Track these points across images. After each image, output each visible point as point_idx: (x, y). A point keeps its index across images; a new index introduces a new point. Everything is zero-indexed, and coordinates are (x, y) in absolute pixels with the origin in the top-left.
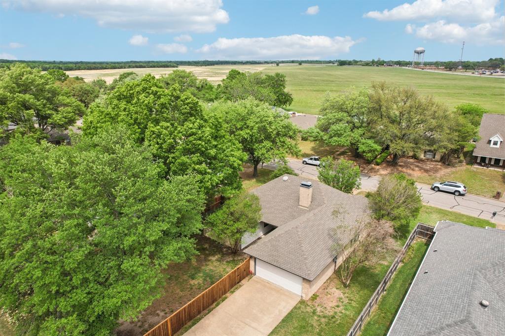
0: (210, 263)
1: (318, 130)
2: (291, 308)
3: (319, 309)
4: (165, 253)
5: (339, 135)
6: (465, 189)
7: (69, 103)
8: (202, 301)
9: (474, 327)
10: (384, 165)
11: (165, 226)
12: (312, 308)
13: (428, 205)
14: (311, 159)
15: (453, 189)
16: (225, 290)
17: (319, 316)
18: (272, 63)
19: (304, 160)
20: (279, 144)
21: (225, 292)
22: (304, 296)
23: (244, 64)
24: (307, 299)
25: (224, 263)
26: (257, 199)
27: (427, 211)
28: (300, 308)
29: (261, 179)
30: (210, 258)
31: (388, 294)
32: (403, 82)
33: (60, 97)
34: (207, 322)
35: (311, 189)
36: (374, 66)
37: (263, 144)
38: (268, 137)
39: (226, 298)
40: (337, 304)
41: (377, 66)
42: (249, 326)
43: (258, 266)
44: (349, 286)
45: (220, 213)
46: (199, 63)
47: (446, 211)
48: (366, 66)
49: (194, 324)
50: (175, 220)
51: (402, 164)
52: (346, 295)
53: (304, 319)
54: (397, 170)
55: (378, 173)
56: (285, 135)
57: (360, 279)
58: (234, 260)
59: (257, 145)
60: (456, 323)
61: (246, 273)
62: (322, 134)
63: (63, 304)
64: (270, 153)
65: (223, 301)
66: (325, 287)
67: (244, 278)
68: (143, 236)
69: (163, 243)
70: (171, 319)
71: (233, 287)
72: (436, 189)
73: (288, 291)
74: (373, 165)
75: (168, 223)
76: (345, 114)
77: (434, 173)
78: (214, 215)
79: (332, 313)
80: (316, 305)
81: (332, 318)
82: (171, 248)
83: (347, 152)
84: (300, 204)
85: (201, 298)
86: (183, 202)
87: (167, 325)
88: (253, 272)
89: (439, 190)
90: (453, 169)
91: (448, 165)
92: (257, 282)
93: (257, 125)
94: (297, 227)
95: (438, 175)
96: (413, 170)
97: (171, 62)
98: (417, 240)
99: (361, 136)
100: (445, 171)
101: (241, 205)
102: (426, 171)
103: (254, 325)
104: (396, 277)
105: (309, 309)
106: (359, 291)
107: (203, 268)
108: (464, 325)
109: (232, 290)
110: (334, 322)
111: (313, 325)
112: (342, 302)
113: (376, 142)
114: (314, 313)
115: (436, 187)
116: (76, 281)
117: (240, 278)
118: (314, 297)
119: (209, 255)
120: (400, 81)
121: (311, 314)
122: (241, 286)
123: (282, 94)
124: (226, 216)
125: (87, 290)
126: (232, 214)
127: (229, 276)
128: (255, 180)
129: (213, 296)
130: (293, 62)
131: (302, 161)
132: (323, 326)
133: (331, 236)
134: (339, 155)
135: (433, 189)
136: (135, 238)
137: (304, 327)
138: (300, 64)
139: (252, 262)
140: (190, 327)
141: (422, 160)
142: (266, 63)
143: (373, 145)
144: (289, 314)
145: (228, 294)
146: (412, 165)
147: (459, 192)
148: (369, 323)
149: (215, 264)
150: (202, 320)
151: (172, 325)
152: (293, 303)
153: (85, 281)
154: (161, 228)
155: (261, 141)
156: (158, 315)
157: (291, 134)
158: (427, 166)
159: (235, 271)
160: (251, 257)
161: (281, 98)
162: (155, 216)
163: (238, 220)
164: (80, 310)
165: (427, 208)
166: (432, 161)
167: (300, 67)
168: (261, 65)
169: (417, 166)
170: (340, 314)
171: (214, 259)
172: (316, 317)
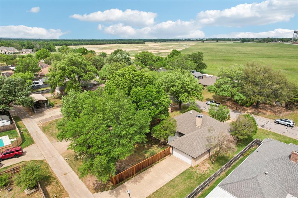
0: (153, 148)
1: (215, 87)
2: (186, 169)
3: (198, 171)
4: (135, 138)
5: (225, 91)
6: (293, 124)
7: (91, 70)
8: (148, 162)
9: (257, 180)
10: (251, 107)
11: (135, 129)
12: (195, 170)
13: (270, 130)
14: (211, 102)
15: (286, 123)
16: (158, 159)
17: (198, 173)
18: (200, 40)
19: (207, 102)
20: (192, 94)
21: (158, 160)
22: (192, 165)
23: (183, 41)
24: (194, 166)
25: (159, 148)
26: (175, 121)
27: (267, 133)
28: (190, 169)
29: (182, 111)
30: (153, 146)
31: (231, 168)
32: (281, 53)
33: (88, 67)
34: (150, 170)
35: (201, 118)
36: (264, 42)
37: (184, 94)
38: (186, 91)
39: (159, 162)
40: (206, 170)
41: (267, 42)
42: (167, 174)
43: (174, 151)
44: (214, 163)
45: (158, 126)
46: (157, 41)
47: (279, 134)
48: (259, 42)
49: (144, 171)
50: (139, 128)
51: (261, 107)
52: (212, 167)
53: (190, 174)
54: (258, 110)
55: (246, 112)
56: (195, 90)
57: (220, 161)
58: (164, 148)
59: (180, 95)
60: (250, 179)
61: (169, 153)
62: (217, 89)
63: (101, 151)
64: (186, 99)
65: (157, 163)
66: (203, 163)
67: (167, 155)
68: (128, 132)
69: (134, 135)
70: (135, 167)
71: (162, 158)
72: (277, 123)
73: (186, 162)
74: (245, 107)
75: (137, 128)
76: (230, 79)
77: (279, 114)
78: (155, 127)
79: (204, 173)
80: (197, 169)
81: (203, 175)
82: (137, 137)
83: (232, 99)
84: (196, 125)
85: (148, 160)
86: (143, 122)
87: (133, 169)
88: (171, 153)
89: (279, 123)
90: (292, 112)
91: (289, 109)
92: (173, 158)
93: (180, 85)
94: (192, 135)
95: (281, 115)
96: (267, 111)
97: (141, 40)
98: (255, 147)
99: (237, 91)
100: (285, 113)
101: (168, 124)
102: (275, 112)
103: (169, 174)
104: (238, 162)
105: (194, 170)
106: (218, 166)
107: (150, 149)
108: (253, 179)
109: (161, 159)
110: (204, 176)
111: (194, 177)
112: (209, 169)
113: (244, 95)
114: (196, 172)
115: (277, 121)
116: (105, 144)
117: (165, 155)
118: (197, 166)
119: (153, 144)
120: (279, 53)
121: (194, 172)
122: (165, 158)
123: (201, 64)
124: (161, 128)
125: (109, 148)
126: (163, 127)
127: (160, 153)
128: (179, 111)
129: (153, 160)
130: (213, 40)
131: (206, 103)
132: (198, 177)
133: (208, 140)
134: (227, 100)
135: (275, 122)
136: (125, 132)
137: (190, 177)
138: (217, 41)
139: (171, 149)
140: (143, 171)
141: (274, 106)
142: (197, 40)
143: (242, 96)
144: (185, 171)
145: (159, 161)
146: (267, 108)
147: (290, 125)
148: (219, 178)
149: (155, 148)
150: (148, 170)
151: (135, 169)
152: (187, 167)
153: (108, 145)
154: (134, 130)
155: (183, 93)
156: (130, 166)
157: (198, 90)
158: (276, 109)
159: (163, 151)
160: (171, 146)
161: (200, 66)
162: (132, 125)
163: (166, 130)
164: (107, 154)
165: (268, 132)
166: (280, 107)
167: (217, 43)
168: (194, 42)
169: (270, 109)
170: (207, 174)
171: (155, 146)
172: (196, 174)
